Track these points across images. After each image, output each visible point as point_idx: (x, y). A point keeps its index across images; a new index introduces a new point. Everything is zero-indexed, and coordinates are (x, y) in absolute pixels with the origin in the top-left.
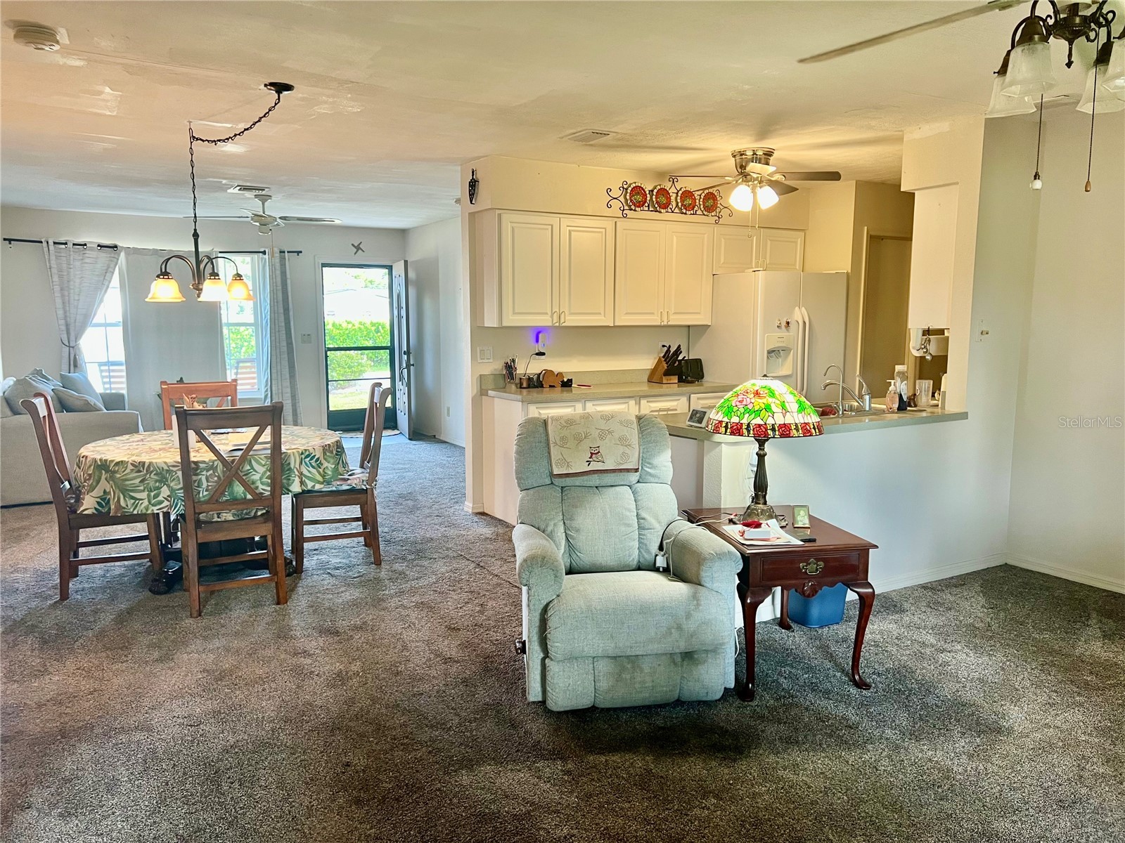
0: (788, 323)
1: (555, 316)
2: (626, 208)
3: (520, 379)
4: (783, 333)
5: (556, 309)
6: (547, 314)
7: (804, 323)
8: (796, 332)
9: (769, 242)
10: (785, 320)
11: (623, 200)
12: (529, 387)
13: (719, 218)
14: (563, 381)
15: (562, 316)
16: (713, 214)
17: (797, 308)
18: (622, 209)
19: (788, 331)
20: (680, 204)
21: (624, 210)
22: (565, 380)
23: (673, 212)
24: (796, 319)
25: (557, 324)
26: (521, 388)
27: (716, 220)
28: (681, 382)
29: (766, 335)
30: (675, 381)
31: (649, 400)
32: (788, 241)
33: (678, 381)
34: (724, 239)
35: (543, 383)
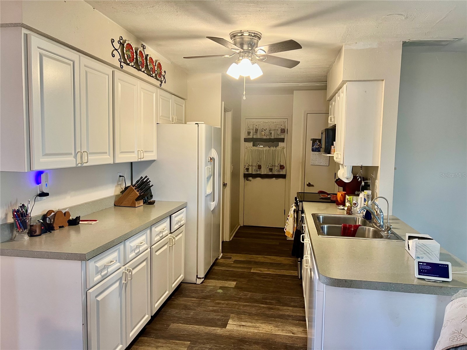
0: (211, 159)
1: (78, 157)
4: (210, 166)
6: (71, 154)
9: (175, 105)
11: (121, 53)
12: (41, 233)
14: (70, 220)
16: (160, 79)
20: (149, 67)
21: (121, 62)
23: (144, 72)
24: (213, 156)
25: (80, 165)
26: (33, 236)
27: (160, 84)
28: (145, 204)
29: (206, 167)
30: (142, 204)
31: (156, 226)
32: (180, 105)
33: (143, 204)
34: (161, 98)
35: (54, 225)
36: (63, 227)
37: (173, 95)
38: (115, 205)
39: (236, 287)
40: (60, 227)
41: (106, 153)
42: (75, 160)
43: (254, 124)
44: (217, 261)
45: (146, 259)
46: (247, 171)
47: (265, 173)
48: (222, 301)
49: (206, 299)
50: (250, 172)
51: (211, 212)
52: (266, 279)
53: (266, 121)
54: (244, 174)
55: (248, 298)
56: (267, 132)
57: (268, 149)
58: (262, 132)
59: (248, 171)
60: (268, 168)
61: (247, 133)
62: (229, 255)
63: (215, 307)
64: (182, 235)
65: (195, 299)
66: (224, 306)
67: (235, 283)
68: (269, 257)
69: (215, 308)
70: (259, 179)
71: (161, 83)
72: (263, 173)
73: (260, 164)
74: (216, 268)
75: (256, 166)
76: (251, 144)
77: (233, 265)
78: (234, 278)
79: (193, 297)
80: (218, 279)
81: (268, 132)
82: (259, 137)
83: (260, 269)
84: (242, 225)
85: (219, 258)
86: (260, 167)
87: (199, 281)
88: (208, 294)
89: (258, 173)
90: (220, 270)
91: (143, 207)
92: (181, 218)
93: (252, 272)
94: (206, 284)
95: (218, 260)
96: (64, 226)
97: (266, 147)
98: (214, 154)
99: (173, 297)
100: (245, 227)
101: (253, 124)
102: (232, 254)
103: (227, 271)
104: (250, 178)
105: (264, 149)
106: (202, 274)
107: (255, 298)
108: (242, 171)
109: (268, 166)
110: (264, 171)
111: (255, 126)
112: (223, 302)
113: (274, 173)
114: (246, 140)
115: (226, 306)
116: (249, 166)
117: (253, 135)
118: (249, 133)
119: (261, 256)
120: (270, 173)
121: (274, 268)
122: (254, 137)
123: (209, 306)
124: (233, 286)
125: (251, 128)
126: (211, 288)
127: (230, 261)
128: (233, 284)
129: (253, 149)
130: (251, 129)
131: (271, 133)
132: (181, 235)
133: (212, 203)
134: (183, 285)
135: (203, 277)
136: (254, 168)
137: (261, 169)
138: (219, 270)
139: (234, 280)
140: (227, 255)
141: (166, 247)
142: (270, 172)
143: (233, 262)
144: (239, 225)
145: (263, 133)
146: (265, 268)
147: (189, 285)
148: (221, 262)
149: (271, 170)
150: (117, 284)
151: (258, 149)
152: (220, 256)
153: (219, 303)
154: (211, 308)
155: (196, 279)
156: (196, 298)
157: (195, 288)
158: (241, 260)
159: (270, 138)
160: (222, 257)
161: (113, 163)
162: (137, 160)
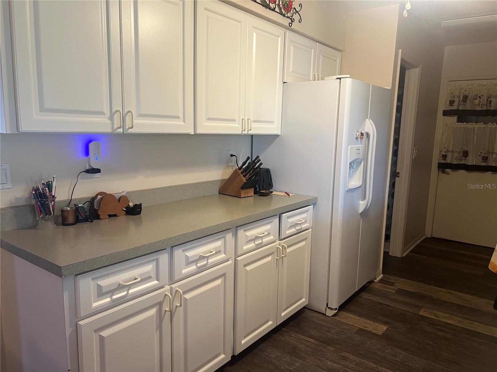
0: (363, 135)
1: (117, 117)
3: (62, 211)
4: (359, 145)
5: (117, 107)
6: (103, 113)
10: (360, 131)
12: (77, 221)
14: (128, 207)
15: (128, 118)
16: (288, 15)
17: (367, 120)
19: (361, 143)
22: (131, 204)
24: (366, 131)
25: (121, 130)
26: (64, 224)
27: (290, 23)
28: (255, 195)
29: (349, 147)
30: (252, 194)
31: (246, 229)
32: (333, 60)
33: (254, 194)
34: (293, 46)
35: (99, 212)
36: (115, 215)
37: (318, 43)
38: (219, 193)
39: (385, 336)
40: (110, 216)
41: (178, 117)
42: (109, 122)
43: (462, 89)
44: (372, 285)
45: (224, 275)
46: (443, 160)
47: (475, 164)
48: (351, 355)
49: (329, 345)
50: (449, 160)
51: (359, 214)
52: (441, 334)
53: (484, 82)
54: (438, 163)
55: (398, 361)
56: (484, 100)
57: (483, 126)
58: (475, 101)
59: (445, 160)
60: (480, 155)
61: (448, 102)
62: (392, 279)
63: (337, 363)
64: (305, 243)
65: (312, 341)
66: (351, 365)
67: (385, 328)
68: (460, 294)
69: (335, 365)
70: (462, 172)
71: (292, 21)
72: (470, 164)
73: (466, 150)
74: (365, 295)
75: (459, 152)
76: (455, 118)
77: (393, 297)
78: (386, 320)
79: (311, 337)
80: (360, 315)
81: (486, 100)
82: (469, 108)
83: (436, 312)
84: (429, 236)
85: (376, 281)
86: (466, 154)
87: (330, 313)
88: (335, 336)
89: (463, 162)
90: (370, 300)
91: (254, 199)
92: (302, 219)
93: (421, 316)
94: (339, 319)
95: (374, 283)
96: (117, 215)
97: (479, 123)
98: (370, 127)
99: (283, 329)
100: (433, 240)
101: (460, 88)
102: (398, 278)
103: (381, 304)
104: (448, 170)
105: (476, 126)
106: (335, 304)
107: (410, 365)
108: (436, 159)
109: (481, 153)
110: (471, 161)
111: (463, 90)
112: (352, 357)
113: (490, 165)
114: (446, 113)
115: (354, 366)
116: (448, 151)
117: (459, 105)
118: (452, 103)
119: (445, 290)
120: (484, 164)
121: (462, 316)
122: (460, 108)
123: (327, 359)
124: (380, 333)
125: (457, 94)
126: (345, 327)
127: (391, 290)
128: (381, 328)
129: (457, 126)
130: (456, 97)
131: (490, 102)
132: (303, 243)
133: (361, 202)
134: (307, 311)
135: (336, 308)
136: (456, 155)
137: (468, 157)
138: (368, 299)
139: (385, 323)
140: (389, 279)
141: (269, 258)
142: (483, 162)
143: (395, 291)
144: (424, 235)
145: (477, 102)
146: (445, 313)
147: (314, 315)
148: (376, 288)
149: (485, 159)
150: (153, 312)
151: (465, 126)
152: (378, 279)
153: (344, 358)
154: (330, 363)
155: (326, 308)
156: (315, 340)
157: (320, 322)
158: (409, 290)
159: (489, 109)
160: (381, 280)
161: (193, 134)
162: (239, 132)
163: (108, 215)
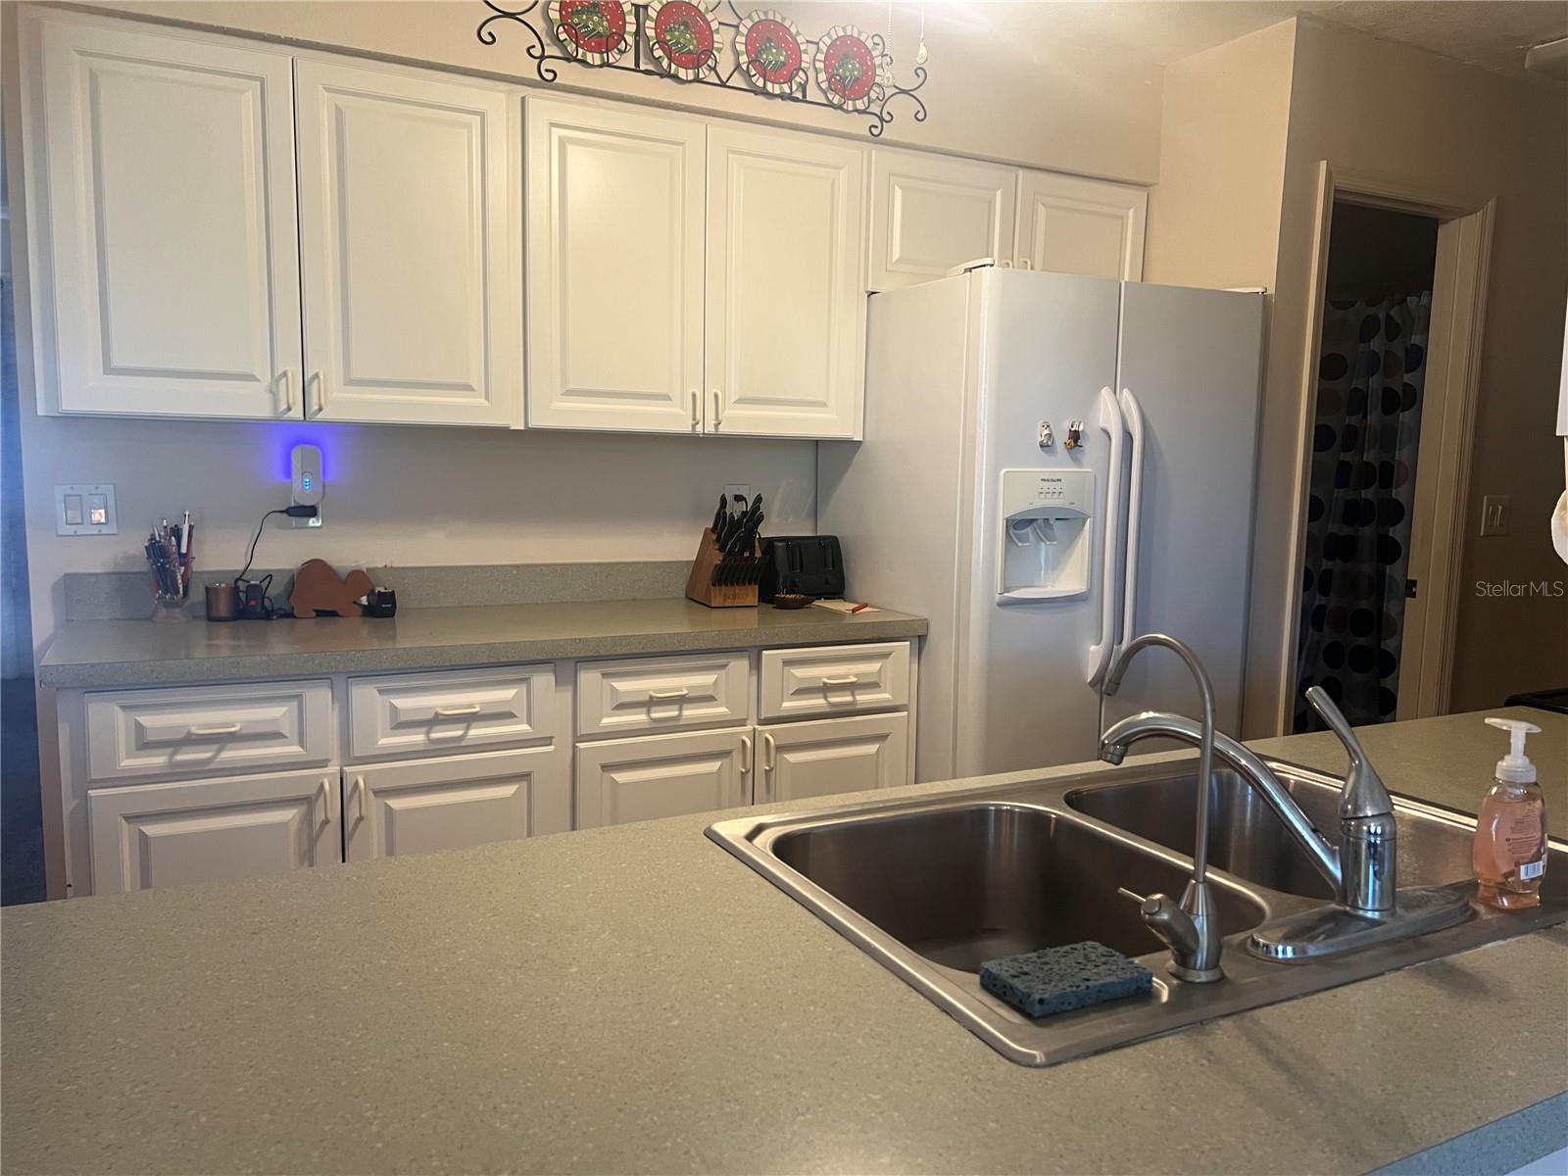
0: (1075, 436)
1: (287, 388)
2: (552, 50)
4: (1061, 467)
6: (252, 378)
7: (1128, 437)
8: (1102, 465)
9: (1041, 209)
10: (1067, 426)
11: (540, 26)
12: (238, 615)
13: (882, 120)
15: (316, 390)
16: (860, 105)
17: (1106, 392)
18: (537, 52)
19: (1076, 461)
20: (744, 59)
21: (542, 57)
23: (723, 85)
24: (1102, 424)
25: (300, 415)
26: (208, 618)
27: (873, 126)
28: (762, 604)
29: (1004, 471)
30: (753, 601)
31: (609, 670)
32: (1108, 215)
33: (759, 601)
34: (901, 188)
36: (334, 614)
37: (1021, 172)
38: (687, 595)
40: (320, 614)
45: (526, 777)
51: (1087, 686)
64: (878, 748)
91: (759, 614)
96: (338, 613)
133: (1093, 648)
141: (713, 766)
150: (290, 815)
161: (522, 428)
162: (684, 427)
163: (315, 611)
